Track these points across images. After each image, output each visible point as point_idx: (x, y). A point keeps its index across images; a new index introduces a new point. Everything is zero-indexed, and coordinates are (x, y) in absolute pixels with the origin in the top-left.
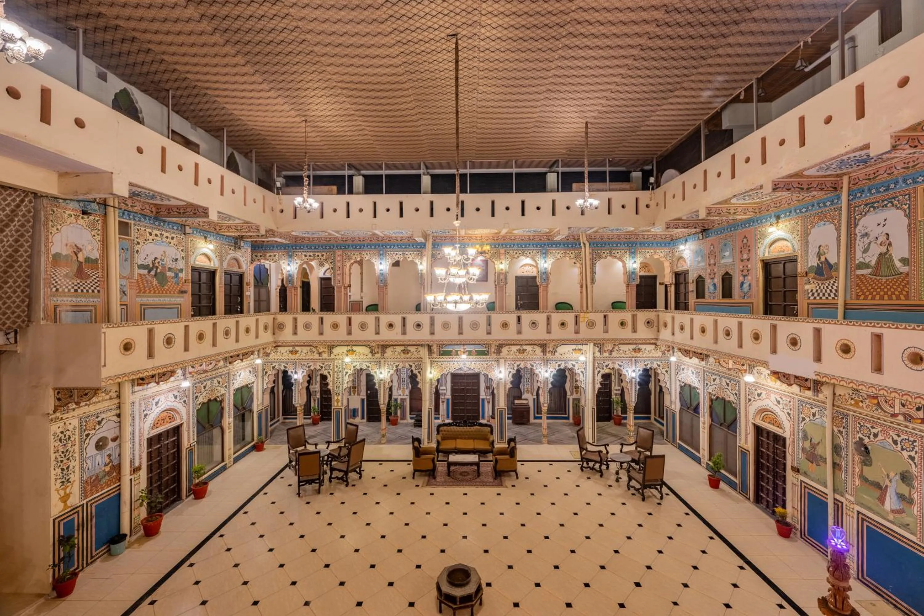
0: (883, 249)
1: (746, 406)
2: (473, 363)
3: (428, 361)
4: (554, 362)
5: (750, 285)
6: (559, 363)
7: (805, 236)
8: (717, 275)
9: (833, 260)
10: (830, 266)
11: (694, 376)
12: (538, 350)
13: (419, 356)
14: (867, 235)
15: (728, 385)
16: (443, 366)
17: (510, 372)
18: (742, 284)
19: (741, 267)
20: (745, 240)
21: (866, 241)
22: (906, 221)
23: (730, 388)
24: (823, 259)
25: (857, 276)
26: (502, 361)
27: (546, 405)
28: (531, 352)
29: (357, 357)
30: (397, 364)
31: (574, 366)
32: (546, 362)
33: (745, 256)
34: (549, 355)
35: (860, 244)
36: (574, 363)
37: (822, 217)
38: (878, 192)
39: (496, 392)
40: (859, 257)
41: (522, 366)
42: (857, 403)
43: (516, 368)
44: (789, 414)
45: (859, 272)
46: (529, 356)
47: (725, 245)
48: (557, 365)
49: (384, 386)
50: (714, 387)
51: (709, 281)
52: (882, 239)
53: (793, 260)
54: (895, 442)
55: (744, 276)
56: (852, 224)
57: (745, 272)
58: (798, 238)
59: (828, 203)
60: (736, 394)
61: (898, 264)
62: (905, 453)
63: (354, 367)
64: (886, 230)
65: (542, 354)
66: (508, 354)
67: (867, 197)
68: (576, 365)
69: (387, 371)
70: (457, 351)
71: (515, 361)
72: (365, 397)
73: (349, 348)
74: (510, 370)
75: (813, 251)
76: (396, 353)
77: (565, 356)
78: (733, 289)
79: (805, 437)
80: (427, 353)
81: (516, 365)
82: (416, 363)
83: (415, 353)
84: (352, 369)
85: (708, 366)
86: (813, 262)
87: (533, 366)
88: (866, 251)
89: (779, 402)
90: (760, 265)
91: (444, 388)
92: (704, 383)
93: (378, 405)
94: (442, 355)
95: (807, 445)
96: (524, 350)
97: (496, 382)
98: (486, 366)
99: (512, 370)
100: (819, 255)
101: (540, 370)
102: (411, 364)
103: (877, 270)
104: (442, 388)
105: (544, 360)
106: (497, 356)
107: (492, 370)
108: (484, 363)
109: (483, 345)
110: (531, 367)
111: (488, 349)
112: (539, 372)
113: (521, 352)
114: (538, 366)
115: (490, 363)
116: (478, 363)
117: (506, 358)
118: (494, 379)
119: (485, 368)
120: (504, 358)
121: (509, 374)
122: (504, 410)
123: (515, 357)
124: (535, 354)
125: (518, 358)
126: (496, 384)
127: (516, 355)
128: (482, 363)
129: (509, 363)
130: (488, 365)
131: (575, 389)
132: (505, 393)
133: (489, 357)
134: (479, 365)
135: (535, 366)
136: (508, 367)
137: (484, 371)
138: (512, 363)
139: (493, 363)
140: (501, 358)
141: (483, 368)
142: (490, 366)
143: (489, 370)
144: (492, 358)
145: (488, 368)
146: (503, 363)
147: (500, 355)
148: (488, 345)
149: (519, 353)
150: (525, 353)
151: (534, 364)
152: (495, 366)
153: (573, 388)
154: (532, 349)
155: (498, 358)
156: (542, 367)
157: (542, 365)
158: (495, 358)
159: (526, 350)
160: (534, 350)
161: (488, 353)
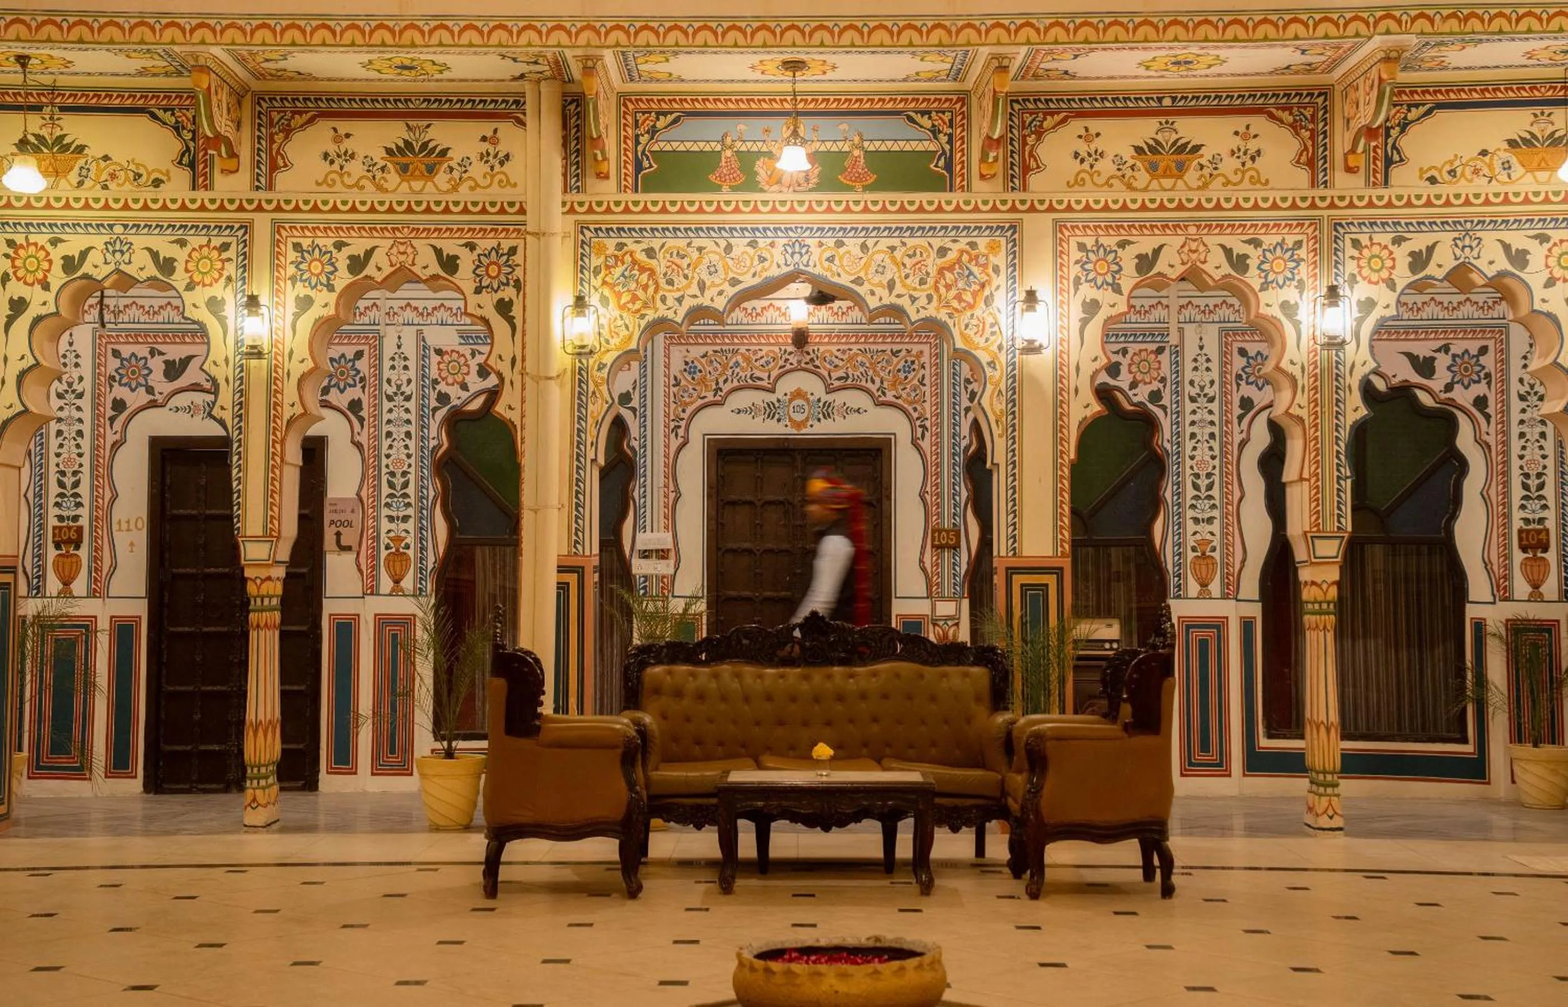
2: (853, 245)
3: (560, 224)
4: (1385, 238)
6: (1419, 242)
12: (1279, 147)
13: (505, 195)
16: (660, 265)
17: (1092, 307)
26: (1038, 227)
27: (1331, 549)
28: (1229, 165)
29: (91, 191)
30: (358, 246)
31: (1520, 258)
32: (1331, 235)
34: (1348, 182)
36: (1518, 240)
39: (998, 453)
41: (1171, 264)
43: (1129, 280)
46: (1217, 191)
48: (1402, 254)
49: (273, 406)
63: (70, 264)
65: (1303, 176)
66: (1078, 182)
68: (1537, 253)
69: (292, 293)
70: (747, 160)
72: (139, 609)
73: (35, 123)
74: (1088, 292)
76: (356, 168)
77: (1464, 187)
80: (554, 162)
81: (1128, 258)
82: (485, 244)
83: (478, 170)
84: (57, 278)
87: (1240, 263)
91: (662, 539)
93: (233, 551)
94: (651, 184)
96: (1185, 150)
97: (997, 376)
98: (932, 263)
99: (1105, 296)
101: (1290, 294)
102: (450, 247)
104: (646, 540)
105: (1315, 222)
106: (1010, 196)
107: (975, 294)
108: (923, 242)
109: (918, 118)
110: (1227, 269)
111: (950, 142)
112: (1285, 306)
113: (1166, 160)
114: (1278, 266)
115: (963, 243)
116: (885, 243)
117: (1069, 209)
118: (984, 358)
119: (930, 281)
120: (1051, 209)
121: (1084, 322)
122: (1051, 580)
123: (1128, 196)
124: (1254, 181)
125: (1143, 208)
126: (1003, 387)
127: (1130, 187)
128: (911, 242)
129: (1082, 247)
130: (952, 256)
131: (1524, 549)
132: (1058, 454)
133: (957, 197)
134: (893, 259)
135: (1253, 263)
136: (1075, 270)
137: (923, 301)
138: (1110, 241)
139: (982, 243)
140: (1032, 209)
141: (913, 281)
142: (959, 261)
143: (953, 292)
144: (976, 209)
145: (949, 276)
146: (1048, 243)
147: (1025, 188)
148: (947, 117)
149: (1152, 169)
150: (1192, 176)
151: (1248, 249)
152: (993, 260)
153: (1507, 546)
154: (1237, 142)
155: (1013, 209)
156: (1303, 271)
157: (1302, 253)
158: (994, 209)
159: (1197, 148)
160: (1253, 146)
161: (949, 167)
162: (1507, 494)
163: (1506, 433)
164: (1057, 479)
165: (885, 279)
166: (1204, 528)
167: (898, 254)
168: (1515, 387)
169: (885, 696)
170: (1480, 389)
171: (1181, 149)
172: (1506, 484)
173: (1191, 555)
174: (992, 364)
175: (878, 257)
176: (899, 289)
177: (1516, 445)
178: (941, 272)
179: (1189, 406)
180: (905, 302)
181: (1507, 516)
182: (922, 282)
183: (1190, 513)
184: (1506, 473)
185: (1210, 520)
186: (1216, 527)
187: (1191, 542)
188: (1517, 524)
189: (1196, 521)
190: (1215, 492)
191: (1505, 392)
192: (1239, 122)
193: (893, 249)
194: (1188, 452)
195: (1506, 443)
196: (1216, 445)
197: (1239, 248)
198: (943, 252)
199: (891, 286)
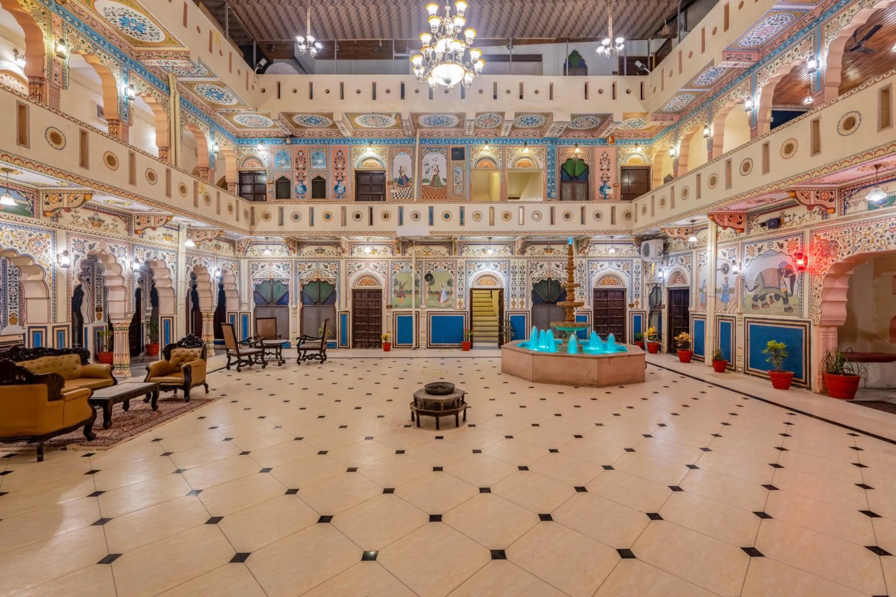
0: (435, 173)
1: (346, 278)
4: (142, 249)
5: (345, 188)
6: (148, 251)
7: (391, 158)
8: (306, 178)
9: (409, 176)
10: (408, 180)
11: (281, 269)
12: (121, 225)
14: (427, 164)
15: (326, 267)
17: (77, 257)
18: (336, 187)
19: (336, 174)
20: (340, 154)
21: (427, 167)
22: (445, 161)
23: (329, 269)
24: (403, 175)
25: (423, 186)
26: (61, 233)
28: (111, 227)
31: (165, 257)
32: (132, 247)
33: (340, 166)
34: (135, 236)
35: (424, 169)
36: (165, 253)
37: (403, 150)
38: (433, 143)
40: (424, 176)
41: (97, 249)
42: (427, 253)
43: (87, 251)
44: (384, 273)
45: (424, 184)
46: (108, 233)
47: (318, 154)
48: (145, 253)
50: (309, 273)
51: (296, 183)
52: (435, 167)
53: (382, 173)
54: (445, 267)
55: (339, 181)
56: (421, 157)
57: (340, 178)
58: (386, 159)
59: (407, 142)
60: (335, 272)
61: (442, 181)
62: (449, 271)
64: (437, 163)
65: (126, 233)
67: (427, 145)
71: (87, 238)
74: (76, 252)
75: (396, 169)
77: (157, 241)
78: (327, 190)
79: (396, 283)
81: (87, 245)
85: (302, 256)
86: (397, 176)
87: (113, 250)
88: (427, 173)
89: (376, 267)
90: (353, 174)
92: (296, 272)
95: (397, 288)
97: (50, 272)
98: (27, 238)
99: (81, 254)
100: (401, 172)
101: (124, 259)
103: (433, 184)
105: (129, 243)
106: (53, 223)
107: (42, 249)
108: (24, 231)
109: (21, 193)
110: (110, 251)
111: (33, 202)
112: (123, 261)
113: (96, 222)
114: (121, 252)
115: (37, 234)
116: (9, 229)
117: (70, 229)
118: (45, 267)
119: (26, 243)
120: (65, 229)
121: (75, 260)
122: (66, 329)
123: (86, 229)
124: (117, 232)
125: (90, 233)
126: (51, 276)
127: (87, 227)
128: (19, 230)
129: (74, 240)
130: (33, 237)
131: (97, 311)
132: (68, 295)
133: (35, 220)
134: (13, 235)
135: (116, 250)
136: (73, 246)
137: (24, 249)
138: (82, 240)
139: (44, 235)
140: (59, 228)
141: (20, 242)
142: (36, 238)
143: (34, 248)
144: (42, 224)
145: (33, 243)
146: (64, 238)
147: (57, 221)
148: (32, 195)
149: (93, 223)
150: (102, 227)
151: (115, 247)
152: (48, 240)
153: (93, 311)
154: (112, 222)
155: (54, 227)
156: (127, 254)
157: (126, 250)
158: (48, 225)
159: (103, 221)
160: (116, 223)
161: (32, 210)
162: (94, 300)
163: (93, 287)
164: (68, 301)
165: (9, 240)
166: (13, 311)
167: (14, 233)
168: (95, 277)
169: (46, 367)
170: (88, 277)
171: (100, 220)
172: (93, 298)
173: (9, 317)
174: (48, 269)
175: (7, 233)
176: (14, 244)
177: (96, 289)
178: (30, 241)
179: (9, 277)
180: (17, 248)
181: (94, 305)
182: (23, 243)
183: (9, 306)
184: (93, 295)
185: (15, 308)
186: (17, 310)
187: (9, 314)
188: (96, 306)
189: (11, 308)
190: (17, 300)
191: (93, 278)
192: (113, 217)
193: (12, 231)
194: (8, 289)
195: (93, 289)
196: (17, 288)
197: (113, 247)
198: (30, 235)
199: (12, 243)
